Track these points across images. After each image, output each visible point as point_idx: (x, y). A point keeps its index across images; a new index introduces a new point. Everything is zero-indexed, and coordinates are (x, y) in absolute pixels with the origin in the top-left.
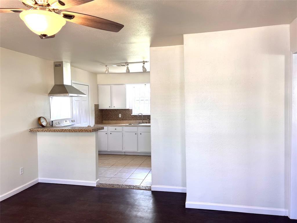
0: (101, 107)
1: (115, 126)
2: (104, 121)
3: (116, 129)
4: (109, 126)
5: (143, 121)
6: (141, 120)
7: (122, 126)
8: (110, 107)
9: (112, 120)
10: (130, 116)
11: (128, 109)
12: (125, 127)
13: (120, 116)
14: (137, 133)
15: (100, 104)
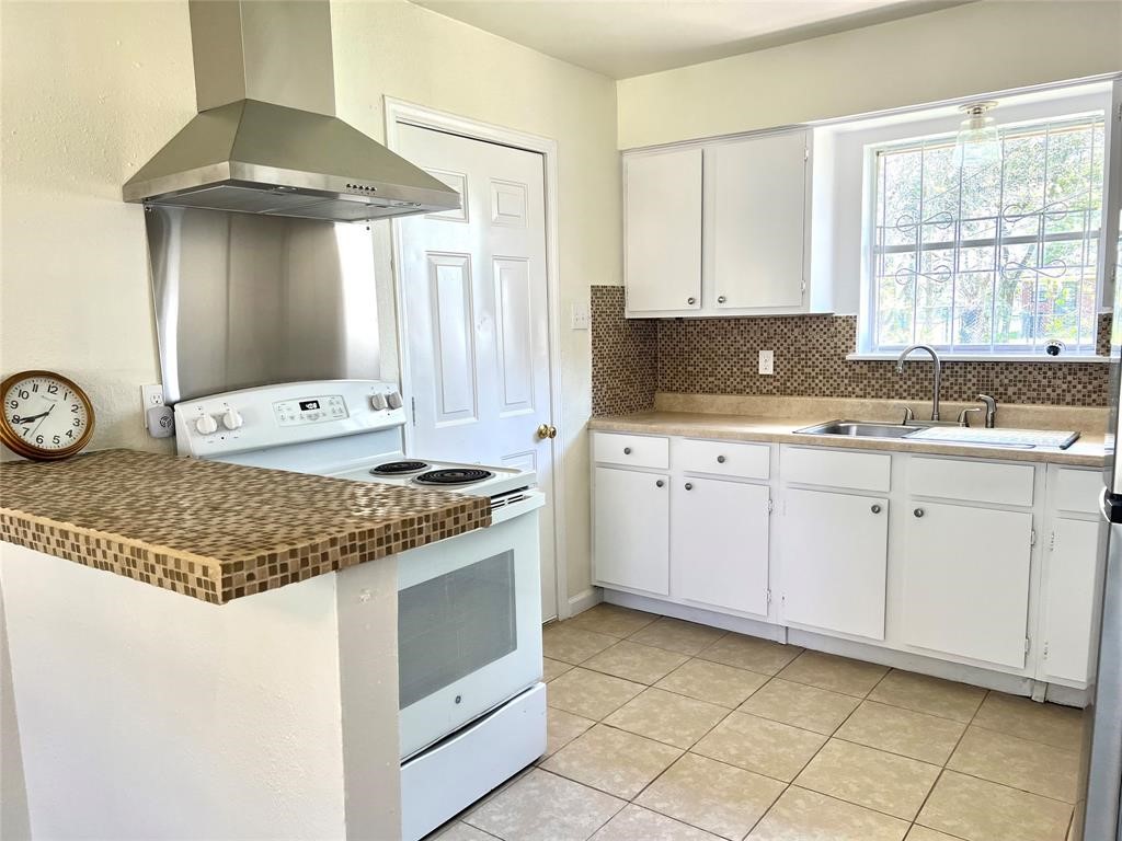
0: (639, 306)
1: (721, 437)
2: (664, 399)
3: (721, 460)
4: (677, 433)
5: (937, 407)
6: (925, 394)
7: (769, 439)
8: (691, 301)
9: (711, 392)
10: (836, 365)
11: (825, 316)
12: (788, 452)
13: (766, 363)
14: (883, 504)
15: (631, 283)
